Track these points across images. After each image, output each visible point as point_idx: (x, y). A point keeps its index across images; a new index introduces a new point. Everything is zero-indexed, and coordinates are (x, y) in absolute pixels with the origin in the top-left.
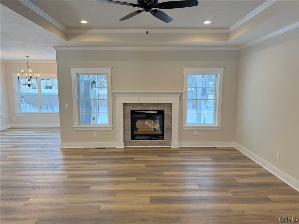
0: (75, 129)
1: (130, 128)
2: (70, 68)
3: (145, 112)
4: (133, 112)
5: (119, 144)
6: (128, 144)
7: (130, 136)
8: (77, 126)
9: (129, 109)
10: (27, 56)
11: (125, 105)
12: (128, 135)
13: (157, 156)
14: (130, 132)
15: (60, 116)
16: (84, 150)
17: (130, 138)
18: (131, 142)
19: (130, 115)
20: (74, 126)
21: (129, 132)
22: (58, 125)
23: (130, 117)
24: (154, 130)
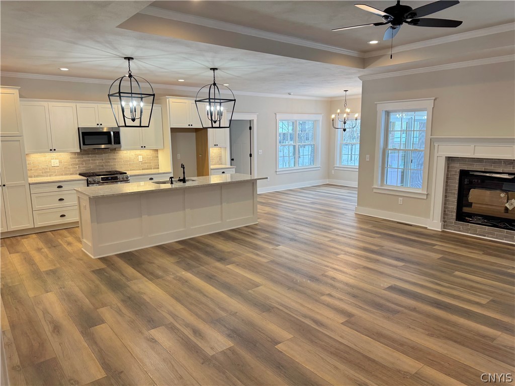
0: (375, 191)
1: (455, 200)
2: (376, 104)
3: (488, 175)
4: (464, 174)
5: (434, 224)
6: (449, 226)
7: (455, 214)
8: (377, 187)
9: (458, 167)
10: (346, 91)
11: (450, 160)
12: (452, 212)
13: (481, 253)
14: (455, 207)
15: (359, 171)
16: (382, 221)
17: (454, 217)
18: (455, 223)
19: (457, 177)
20: (375, 186)
21: (453, 206)
22: (355, 184)
23: (457, 181)
24: (503, 209)
